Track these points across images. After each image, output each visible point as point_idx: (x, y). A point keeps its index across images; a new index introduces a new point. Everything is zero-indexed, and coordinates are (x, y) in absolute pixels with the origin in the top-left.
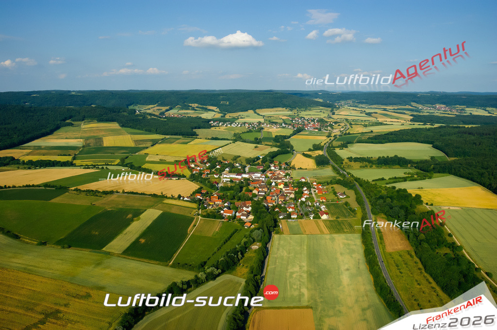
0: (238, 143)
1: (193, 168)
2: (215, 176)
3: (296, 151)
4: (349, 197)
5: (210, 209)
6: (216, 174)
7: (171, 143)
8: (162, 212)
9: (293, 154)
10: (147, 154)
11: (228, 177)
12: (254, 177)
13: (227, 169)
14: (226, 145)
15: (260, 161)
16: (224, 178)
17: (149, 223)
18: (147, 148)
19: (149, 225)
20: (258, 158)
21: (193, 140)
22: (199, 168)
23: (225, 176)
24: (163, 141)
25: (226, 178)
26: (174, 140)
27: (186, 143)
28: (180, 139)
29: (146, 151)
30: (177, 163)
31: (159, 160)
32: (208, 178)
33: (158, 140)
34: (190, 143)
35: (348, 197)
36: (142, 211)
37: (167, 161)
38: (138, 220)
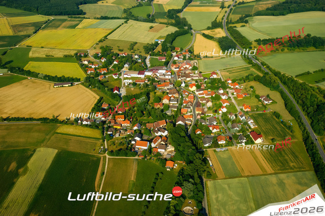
0: (131, 22)
1: (87, 66)
2: (114, 76)
3: (195, 31)
4: (276, 103)
5: (117, 139)
6: (115, 74)
7: (57, 27)
8: (56, 151)
9: (192, 35)
10: (29, 47)
11: (130, 76)
12: (158, 75)
13: (126, 66)
14: (119, 27)
15: (159, 48)
16: (125, 79)
17: (42, 175)
18: (29, 36)
19: (40, 182)
20: (157, 44)
21: (81, 21)
22: (93, 67)
23: (125, 76)
24: (47, 25)
25: (127, 78)
26: (59, 23)
27: (74, 27)
28: (65, 20)
29: (27, 42)
30: (67, 58)
31: (44, 56)
32: (106, 80)
33: (42, 23)
34: (78, 27)
35: (274, 102)
36: (30, 153)
37: (56, 56)
38: (25, 172)
